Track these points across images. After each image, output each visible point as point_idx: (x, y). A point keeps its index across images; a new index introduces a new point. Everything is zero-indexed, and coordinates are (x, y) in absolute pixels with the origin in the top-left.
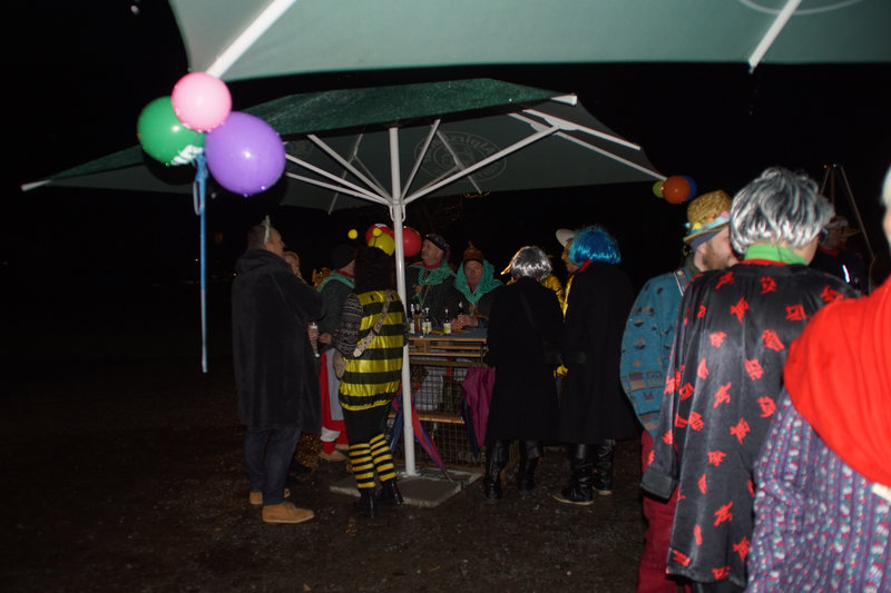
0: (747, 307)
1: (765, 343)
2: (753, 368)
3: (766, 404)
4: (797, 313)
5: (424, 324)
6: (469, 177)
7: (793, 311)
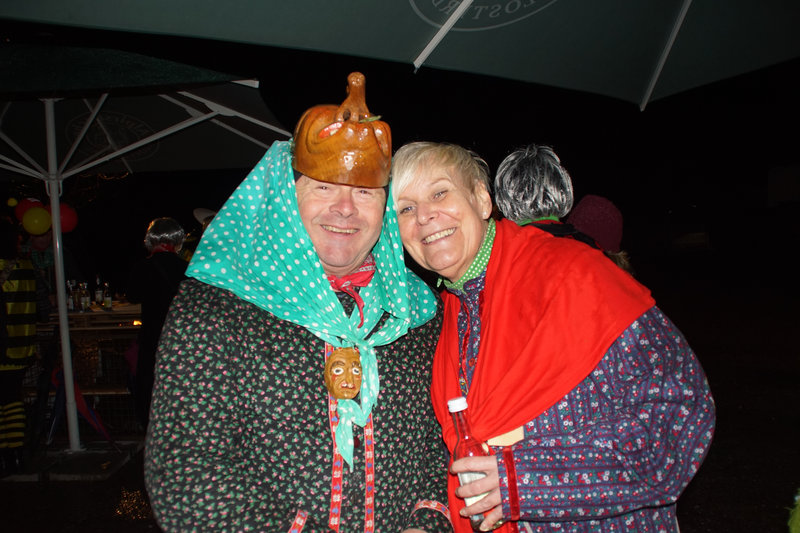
5: (83, 299)
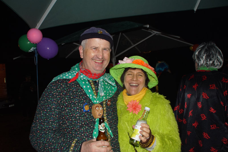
0: (197, 85)
1: (203, 97)
2: (199, 105)
3: (203, 116)
4: (213, 87)
6: (136, 47)
7: (212, 86)
